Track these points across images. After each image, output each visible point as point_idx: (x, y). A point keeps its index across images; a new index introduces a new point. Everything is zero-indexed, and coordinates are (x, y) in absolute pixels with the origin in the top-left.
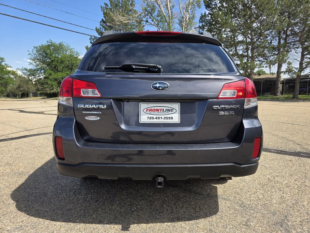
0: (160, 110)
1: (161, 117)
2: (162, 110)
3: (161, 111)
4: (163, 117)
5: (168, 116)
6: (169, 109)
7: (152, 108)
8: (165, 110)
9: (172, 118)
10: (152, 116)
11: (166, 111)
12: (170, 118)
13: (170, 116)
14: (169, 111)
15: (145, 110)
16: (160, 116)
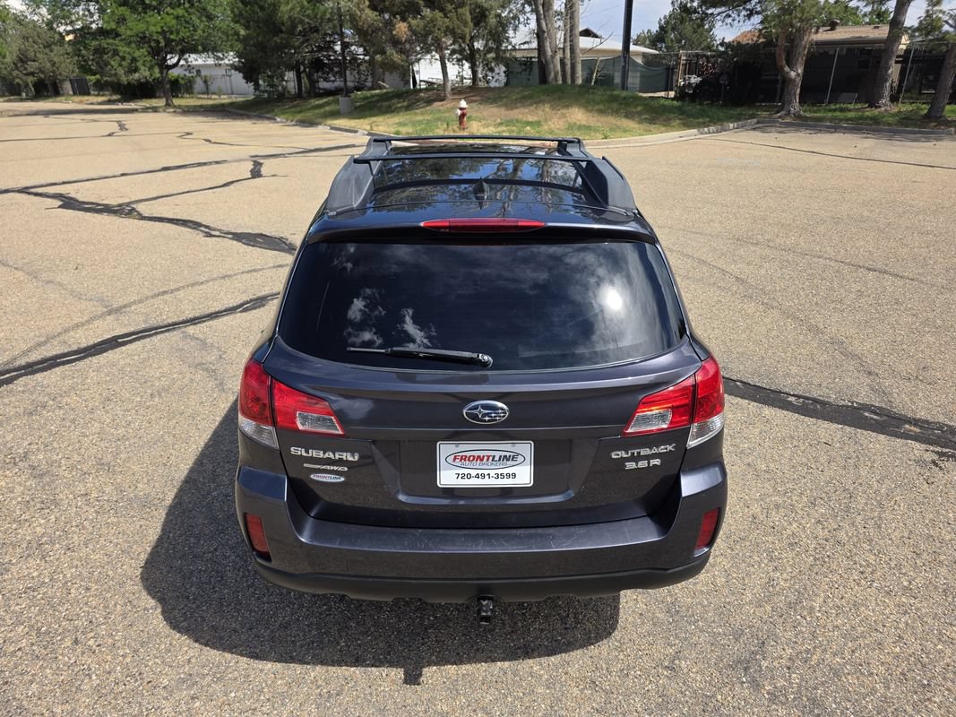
0: (486, 458)
1: (489, 474)
2: (491, 458)
3: (488, 460)
4: (492, 473)
5: (505, 471)
6: (508, 454)
7: (468, 454)
8: (497, 458)
9: (514, 475)
10: (466, 471)
11: (500, 460)
12: (508, 476)
13: (510, 471)
14: (508, 460)
15: (450, 459)
16: (486, 472)
